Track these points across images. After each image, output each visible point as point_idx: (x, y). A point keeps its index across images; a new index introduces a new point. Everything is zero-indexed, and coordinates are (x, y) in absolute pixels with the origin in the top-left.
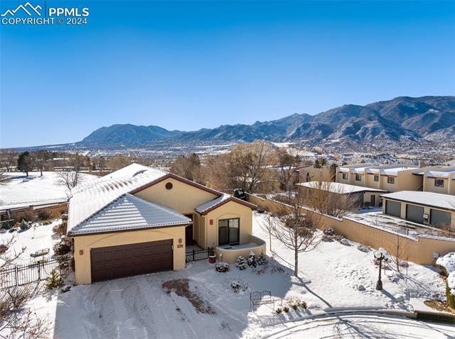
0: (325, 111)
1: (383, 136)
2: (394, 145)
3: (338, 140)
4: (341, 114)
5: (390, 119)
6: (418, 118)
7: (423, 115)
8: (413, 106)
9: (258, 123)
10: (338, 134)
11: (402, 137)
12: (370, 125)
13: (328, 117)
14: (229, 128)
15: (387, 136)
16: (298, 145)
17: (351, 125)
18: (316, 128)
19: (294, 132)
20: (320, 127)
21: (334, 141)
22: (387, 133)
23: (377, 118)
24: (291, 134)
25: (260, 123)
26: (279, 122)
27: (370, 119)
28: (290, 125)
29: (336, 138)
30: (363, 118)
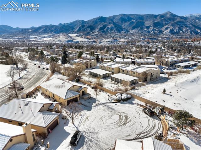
0: (91, 19)
1: (115, 31)
2: (119, 35)
3: (97, 33)
4: (98, 21)
5: (117, 23)
6: (128, 23)
7: (130, 22)
8: (126, 18)
9: (60, 24)
10: (97, 30)
11: (122, 31)
12: (110, 26)
13: (92, 22)
14: (46, 26)
15: (116, 31)
16: (80, 35)
17: (102, 26)
18: (88, 27)
19: (78, 29)
20: (89, 27)
21: (95, 33)
22: (116, 30)
23: (112, 23)
24: (76, 30)
25: (62, 24)
26: (71, 24)
27: (110, 23)
28: (76, 25)
29: (96, 32)
30: (107, 23)
